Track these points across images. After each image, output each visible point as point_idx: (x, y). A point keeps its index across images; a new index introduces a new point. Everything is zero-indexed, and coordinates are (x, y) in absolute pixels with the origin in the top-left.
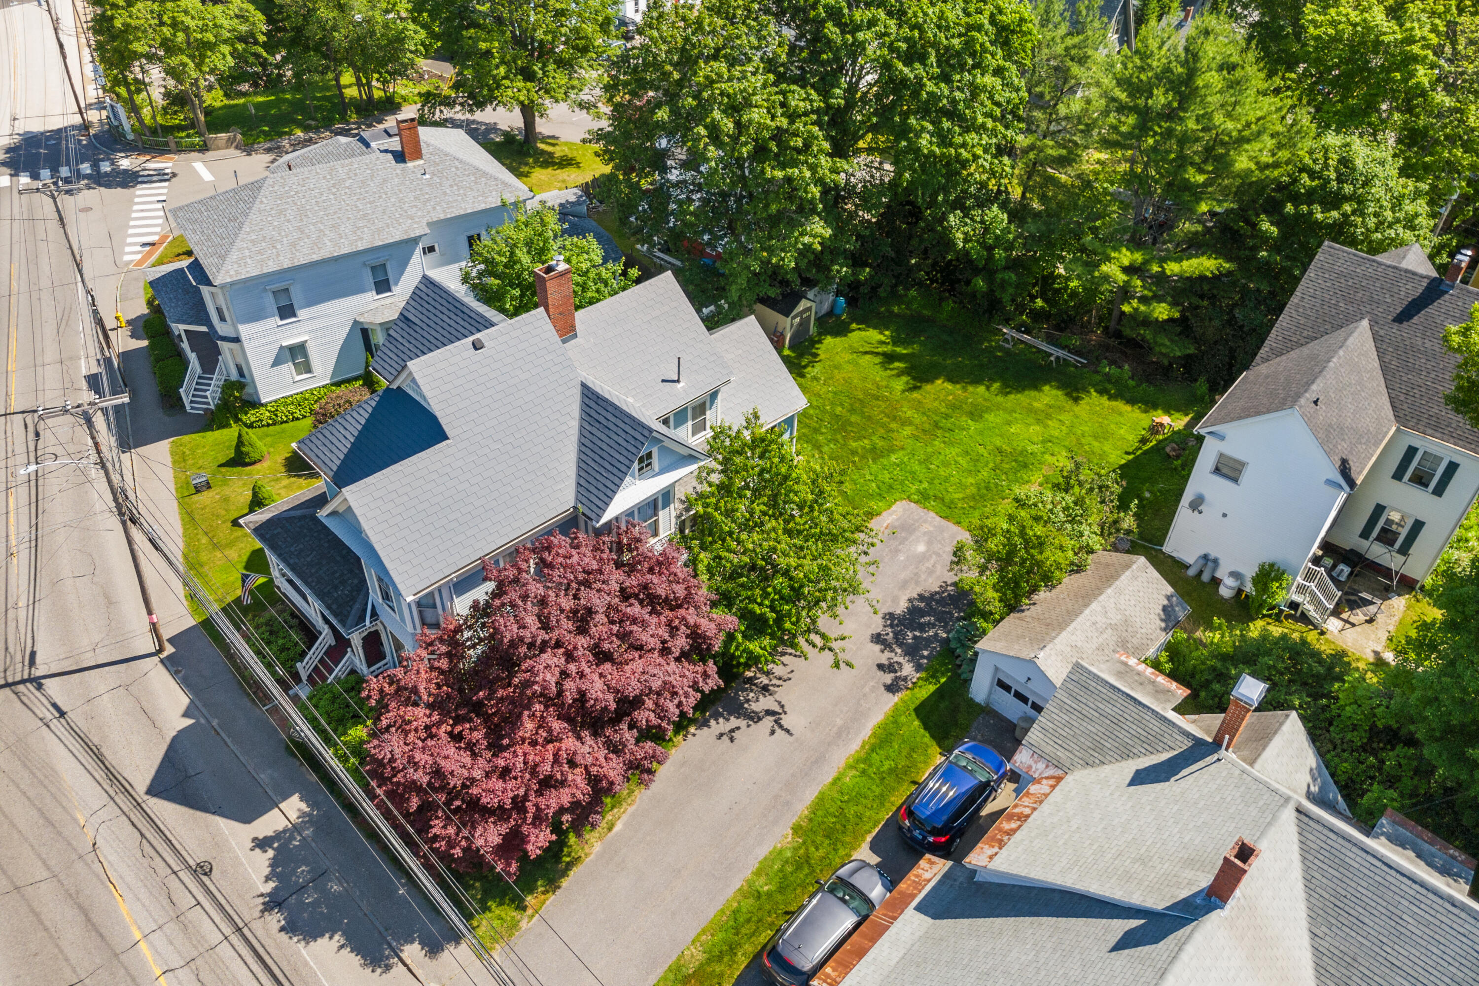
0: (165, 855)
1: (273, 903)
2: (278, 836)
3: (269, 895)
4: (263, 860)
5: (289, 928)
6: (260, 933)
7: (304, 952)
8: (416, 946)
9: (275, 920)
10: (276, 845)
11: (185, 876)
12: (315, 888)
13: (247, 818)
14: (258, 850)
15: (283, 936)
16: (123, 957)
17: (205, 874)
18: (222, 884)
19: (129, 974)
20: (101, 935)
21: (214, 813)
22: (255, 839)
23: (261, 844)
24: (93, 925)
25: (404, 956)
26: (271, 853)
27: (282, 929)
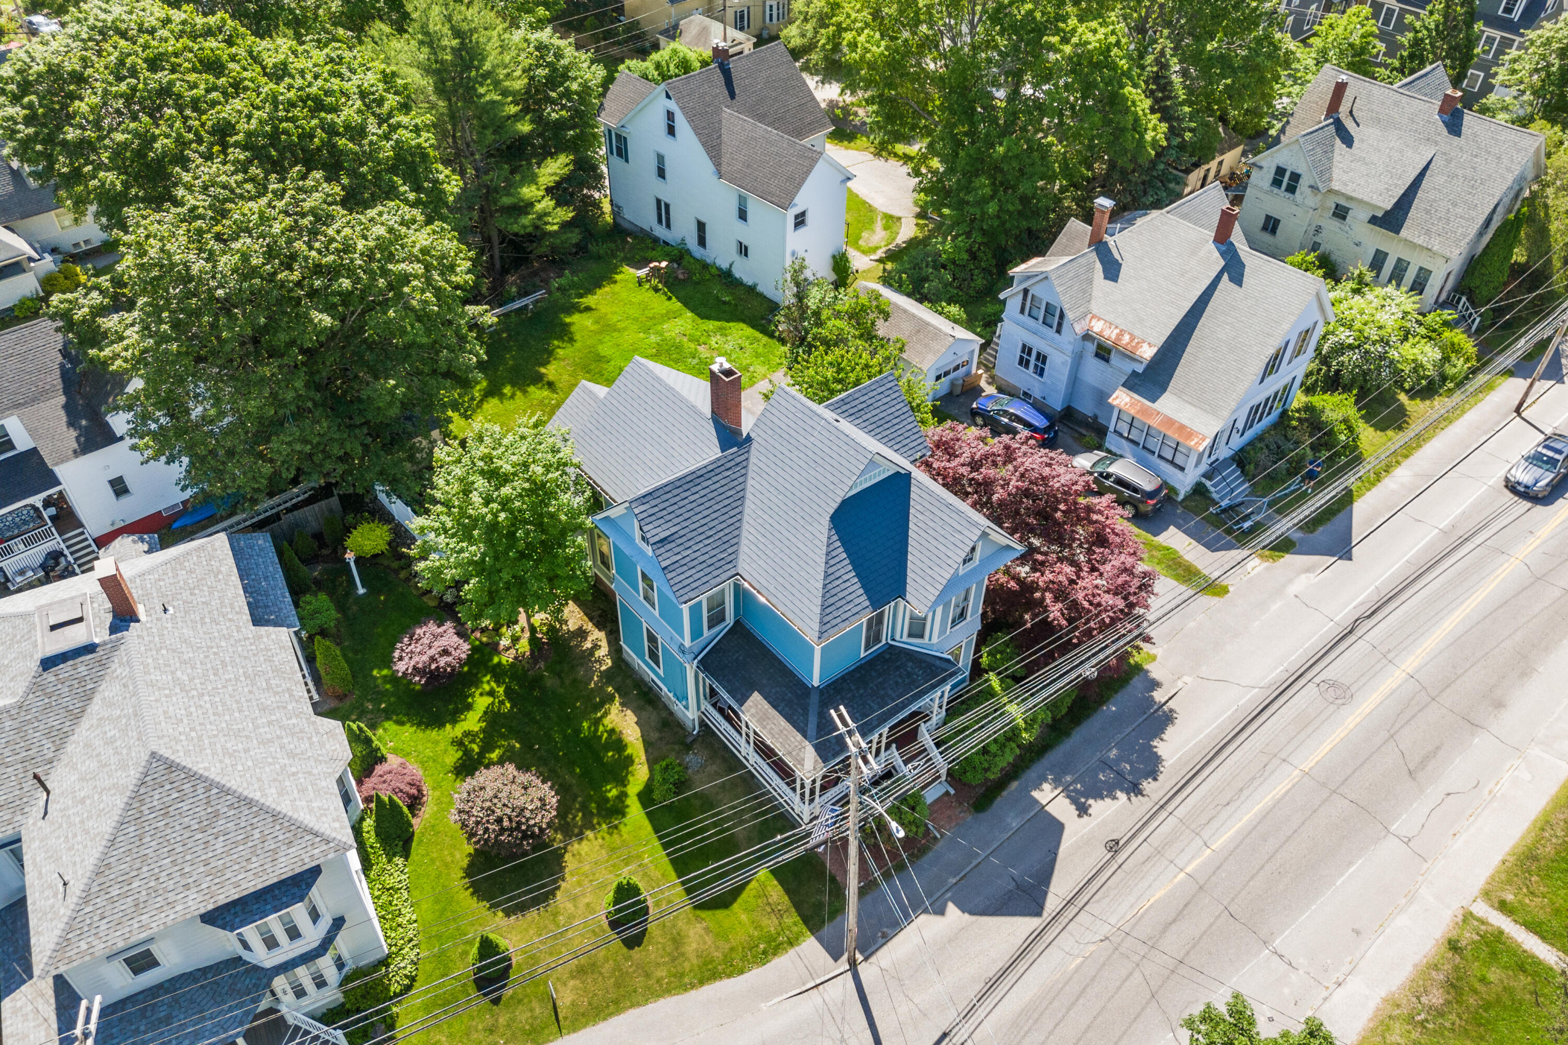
0: (1104, 880)
1: (1135, 789)
2: (1074, 801)
3: (1128, 794)
4: (1097, 807)
5: (1153, 774)
6: (1162, 793)
7: (1171, 762)
8: (1155, 694)
9: (1148, 786)
10: (1083, 800)
11: (1121, 858)
12: (1118, 765)
13: (1057, 828)
14: (1090, 811)
15: (1161, 778)
16: (1202, 882)
17: (1117, 843)
18: (1123, 830)
19: (1214, 873)
20: (1186, 906)
21: (1056, 854)
22: (1079, 816)
23: (1083, 810)
24: (1178, 915)
25: (1163, 701)
26: (1091, 801)
27: (1155, 779)
